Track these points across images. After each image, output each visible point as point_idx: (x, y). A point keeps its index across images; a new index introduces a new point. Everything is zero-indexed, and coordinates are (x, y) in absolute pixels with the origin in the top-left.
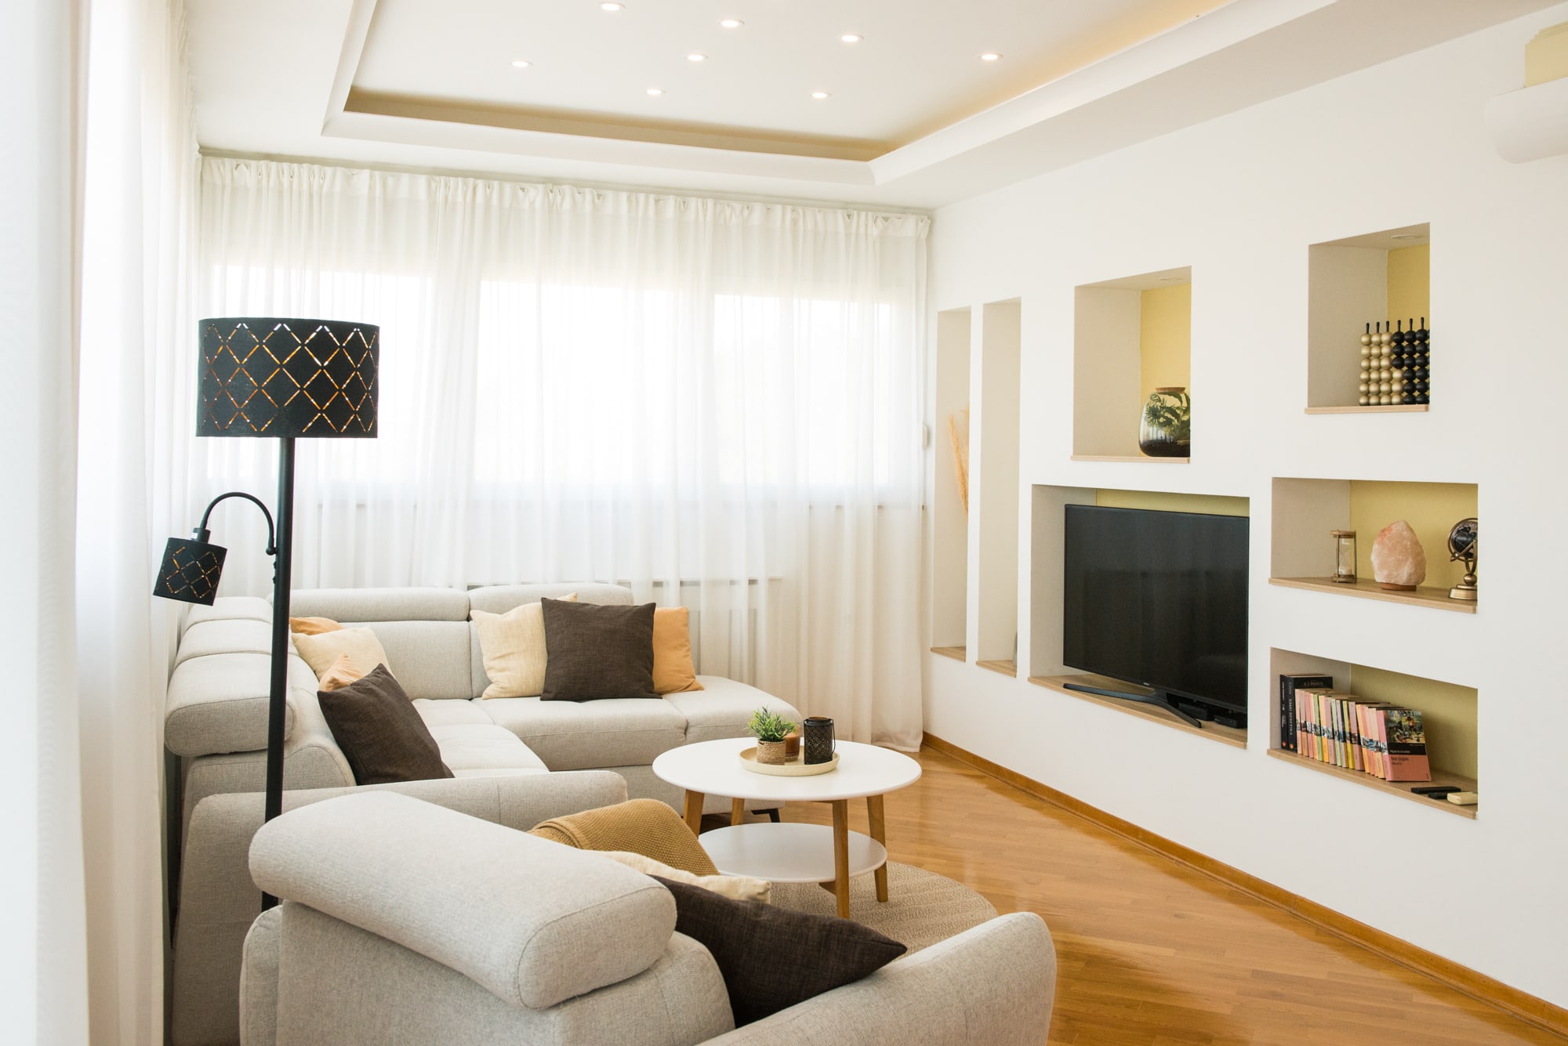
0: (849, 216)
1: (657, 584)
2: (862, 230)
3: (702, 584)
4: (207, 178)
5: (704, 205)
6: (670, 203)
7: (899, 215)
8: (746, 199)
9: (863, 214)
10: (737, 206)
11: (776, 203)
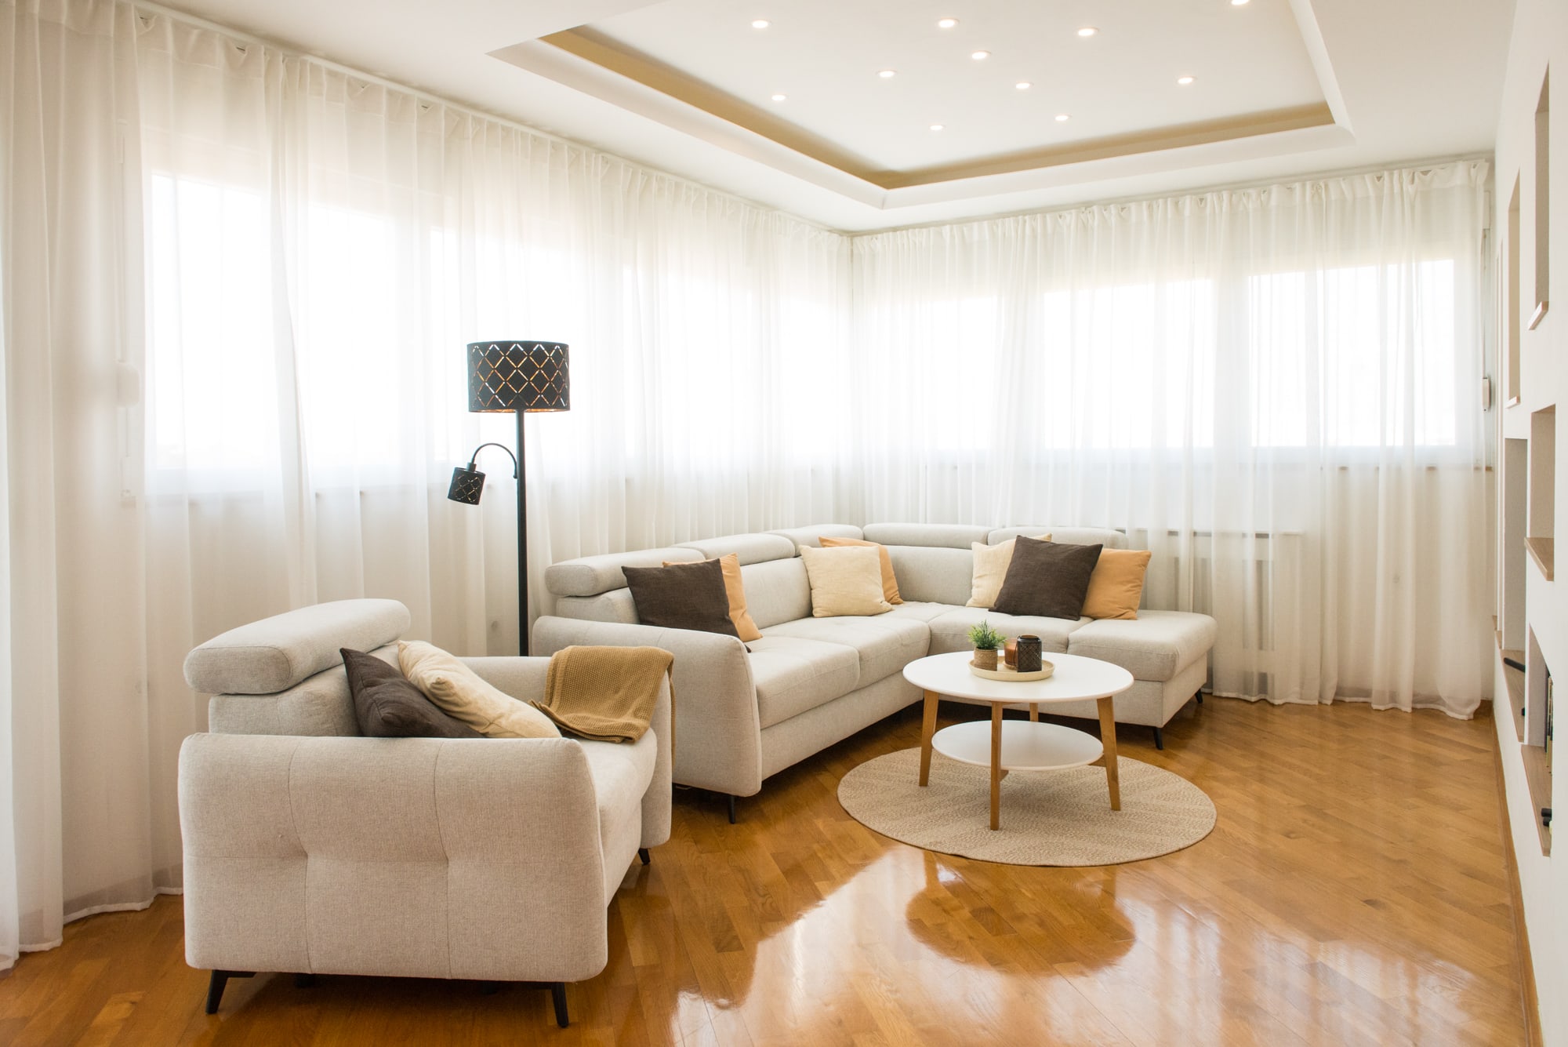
0: (1379, 178)
1: (1172, 533)
2: (1397, 189)
3: (1213, 535)
4: (855, 252)
5: (1220, 199)
6: (1188, 203)
7: (1442, 166)
8: (1261, 184)
9: (1396, 173)
10: (1253, 192)
11: (1295, 181)
